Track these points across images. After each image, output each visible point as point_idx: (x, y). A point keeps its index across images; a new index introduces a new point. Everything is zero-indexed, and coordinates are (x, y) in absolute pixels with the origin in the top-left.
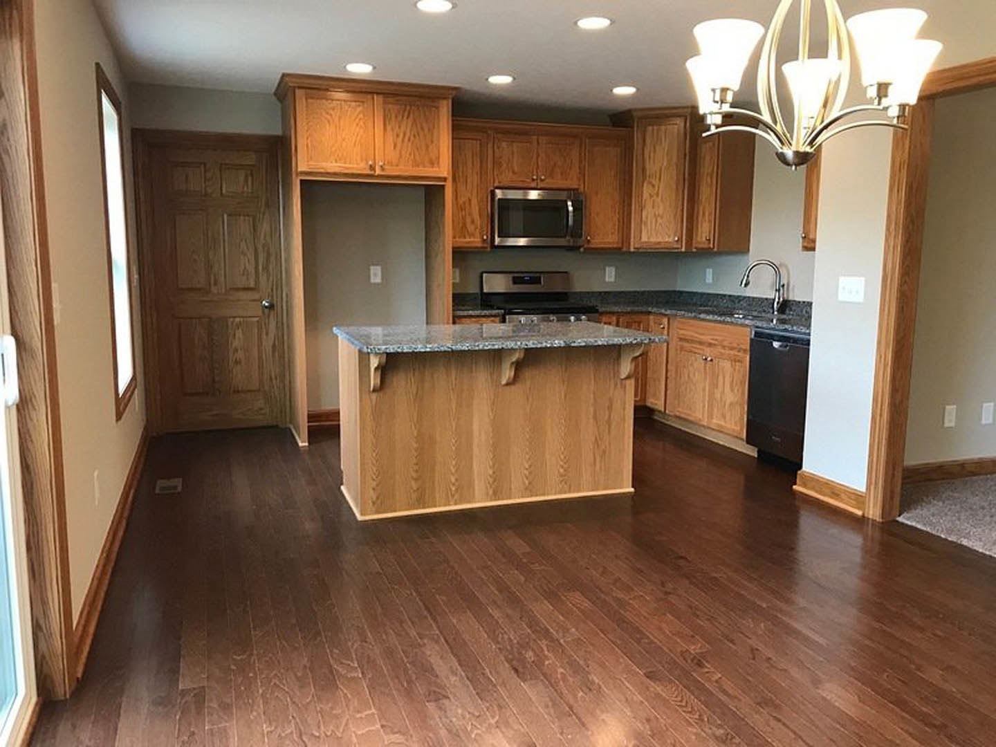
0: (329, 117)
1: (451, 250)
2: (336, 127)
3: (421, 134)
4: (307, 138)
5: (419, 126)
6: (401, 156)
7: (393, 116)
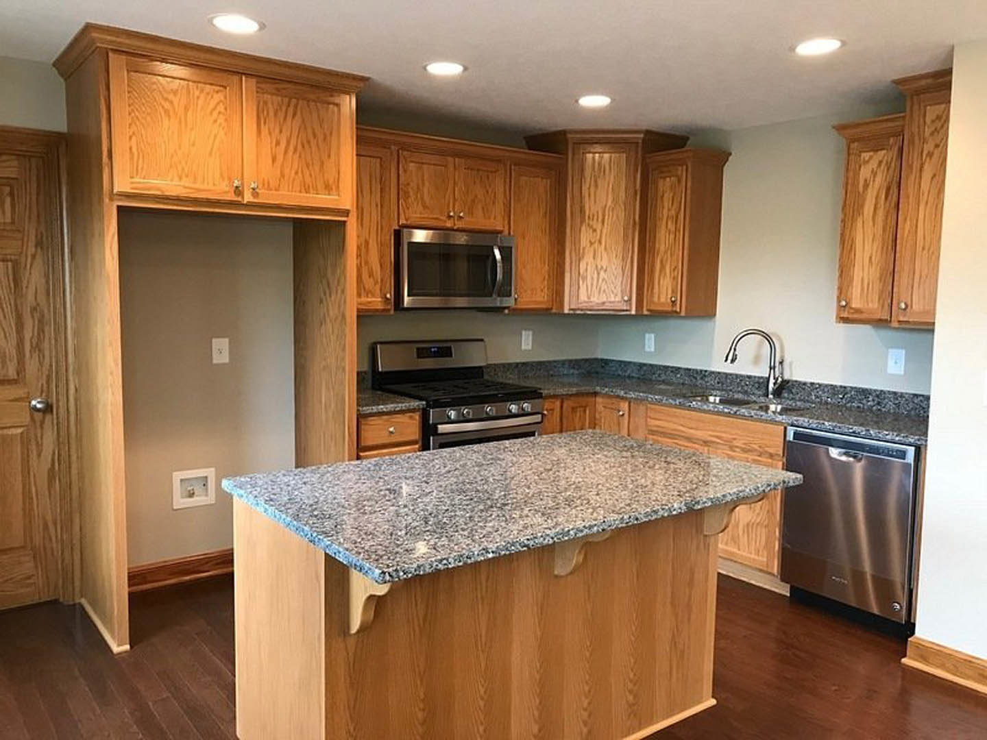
0: (167, 105)
1: (355, 314)
2: (180, 122)
3: (313, 143)
4: (130, 138)
5: (310, 131)
6: (283, 175)
7: (271, 114)
